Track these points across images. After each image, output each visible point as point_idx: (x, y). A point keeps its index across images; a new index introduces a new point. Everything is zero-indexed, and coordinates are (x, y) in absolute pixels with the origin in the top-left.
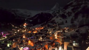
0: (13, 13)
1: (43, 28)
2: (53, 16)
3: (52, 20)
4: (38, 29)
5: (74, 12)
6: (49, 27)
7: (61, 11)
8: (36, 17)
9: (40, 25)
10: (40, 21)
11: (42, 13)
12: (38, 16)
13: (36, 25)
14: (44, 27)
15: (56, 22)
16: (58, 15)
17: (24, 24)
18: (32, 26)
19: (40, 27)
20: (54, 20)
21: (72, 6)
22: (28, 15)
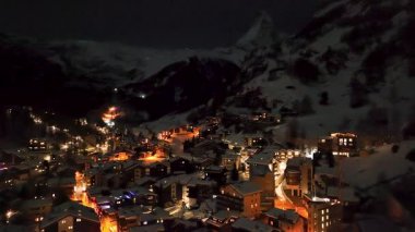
0: (56, 59)
1: (197, 134)
2: (250, 70)
3: (245, 92)
4: (169, 137)
5: (358, 50)
6: (233, 128)
7: (285, 49)
8: (165, 81)
9: (182, 117)
10: (182, 95)
11: (194, 60)
12: (173, 73)
13: (166, 119)
14: (202, 127)
15: (269, 100)
16: (272, 64)
17: (106, 111)
18: (142, 121)
19: (184, 128)
20: (258, 91)
21: (344, 24)
22: (129, 68)
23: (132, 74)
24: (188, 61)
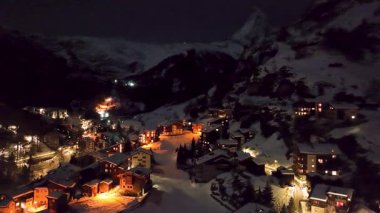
2: (256, 55)
3: (263, 74)
4: (156, 140)
8: (164, 71)
10: (180, 87)
11: (191, 52)
12: (171, 65)
14: (206, 125)
18: (137, 112)
19: (179, 125)
23: (133, 67)
24: (186, 53)
